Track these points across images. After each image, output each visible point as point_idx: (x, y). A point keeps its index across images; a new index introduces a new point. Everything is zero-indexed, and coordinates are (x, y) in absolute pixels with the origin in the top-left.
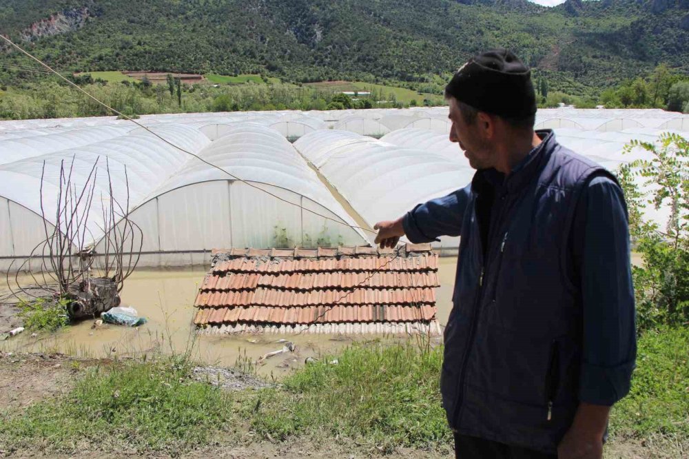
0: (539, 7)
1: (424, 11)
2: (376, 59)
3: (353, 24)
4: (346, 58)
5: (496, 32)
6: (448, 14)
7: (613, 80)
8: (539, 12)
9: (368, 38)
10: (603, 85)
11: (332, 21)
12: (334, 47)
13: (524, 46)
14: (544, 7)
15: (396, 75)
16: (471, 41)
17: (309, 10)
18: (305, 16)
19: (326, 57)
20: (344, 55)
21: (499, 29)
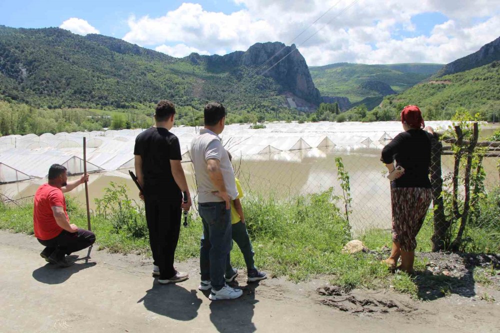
0: (172, 58)
1: (97, 57)
2: (91, 92)
3: (54, 64)
4: (59, 91)
5: (154, 74)
6: (115, 60)
7: (242, 106)
8: (172, 61)
9: (73, 75)
10: (237, 109)
11: (35, 61)
12: (48, 82)
13: (176, 84)
14: (175, 58)
15: (112, 104)
16: (140, 80)
17: (10, 51)
18: (7, 56)
19: (44, 90)
20: (57, 88)
21: (155, 72)
